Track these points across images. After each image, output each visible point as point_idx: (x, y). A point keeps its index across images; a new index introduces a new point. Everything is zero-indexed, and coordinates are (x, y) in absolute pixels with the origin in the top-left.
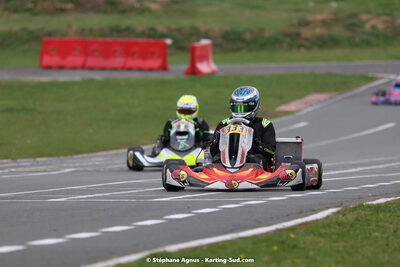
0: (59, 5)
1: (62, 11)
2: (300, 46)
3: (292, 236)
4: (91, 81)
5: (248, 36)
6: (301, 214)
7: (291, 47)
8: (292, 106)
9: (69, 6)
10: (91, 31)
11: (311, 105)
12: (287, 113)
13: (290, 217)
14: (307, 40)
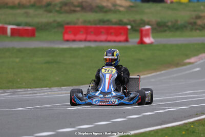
0: (73, 8)
1: (74, 11)
2: (196, 29)
3: (192, 126)
4: (89, 47)
5: (170, 24)
6: (197, 115)
7: (191, 30)
8: (192, 60)
9: (78, 9)
10: (89, 22)
11: (202, 59)
12: (190, 63)
13: (191, 117)
14: (200, 26)
